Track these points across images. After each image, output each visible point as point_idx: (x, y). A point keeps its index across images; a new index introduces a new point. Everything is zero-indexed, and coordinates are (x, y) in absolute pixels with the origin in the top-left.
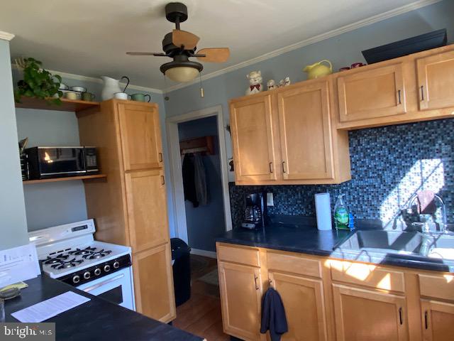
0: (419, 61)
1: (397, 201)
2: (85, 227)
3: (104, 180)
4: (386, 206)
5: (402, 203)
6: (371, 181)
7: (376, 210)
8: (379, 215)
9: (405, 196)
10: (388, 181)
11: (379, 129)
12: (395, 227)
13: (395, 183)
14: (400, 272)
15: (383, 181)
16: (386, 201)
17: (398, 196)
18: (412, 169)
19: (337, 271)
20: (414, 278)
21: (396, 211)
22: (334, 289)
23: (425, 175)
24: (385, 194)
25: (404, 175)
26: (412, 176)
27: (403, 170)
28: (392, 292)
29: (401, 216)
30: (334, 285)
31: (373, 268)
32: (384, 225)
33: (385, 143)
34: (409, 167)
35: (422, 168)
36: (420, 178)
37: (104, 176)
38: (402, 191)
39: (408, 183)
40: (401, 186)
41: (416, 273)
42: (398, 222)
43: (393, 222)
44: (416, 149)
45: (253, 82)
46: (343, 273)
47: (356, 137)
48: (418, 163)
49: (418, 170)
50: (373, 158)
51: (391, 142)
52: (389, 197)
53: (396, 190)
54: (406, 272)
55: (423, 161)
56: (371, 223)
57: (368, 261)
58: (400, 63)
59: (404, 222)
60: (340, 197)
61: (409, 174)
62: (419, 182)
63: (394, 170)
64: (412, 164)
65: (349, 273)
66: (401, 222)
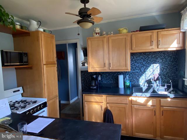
0: (159, 32)
1: (145, 77)
2: (19, 91)
3: (31, 68)
4: (141, 79)
5: (146, 78)
6: (137, 71)
7: (138, 80)
8: (139, 82)
9: (148, 76)
10: (142, 71)
11: (140, 53)
12: (144, 86)
13: (145, 71)
14: (154, 99)
15: (141, 71)
16: (141, 77)
17: (146, 76)
18: (150, 67)
19: (134, 101)
20: (159, 101)
21: (145, 81)
22: (133, 107)
23: (154, 69)
24: (141, 75)
25: (148, 69)
26: (150, 69)
27: (147, 67)
28: (152, 106)
29: (146, 83)
30: (132, 106)
31: (146, 98)
32: (141, 86)
33: (142, 58)
34: (150, 66)
35: (153, 67)
36: (152, 70)
37: (30, 66)
38: (147, 74)
39: (149, 72)
40: (146, 73)
41: (159, 99)
42: (145, 84)
43: (144, 84)
44: (152, 61)
45: (97, 32)
46: (136, 101)
47: (132, 56)
48: (152, 65)
49: (152, 67)
50: (138, 63)
51: (144, 58)
52: (142, 76)
53: (145, 74)
54: (157, 99)
55: (154, 64)
56: (136, 85)
57: (145, 96)
58: (153, 32)
59: (147, 84)
60: (127, 76)
61: (149, 68)
62: (152, 71)
63: (145, 67)
64: (150, 65)
65: (138, 101)
66: (146, 85)
